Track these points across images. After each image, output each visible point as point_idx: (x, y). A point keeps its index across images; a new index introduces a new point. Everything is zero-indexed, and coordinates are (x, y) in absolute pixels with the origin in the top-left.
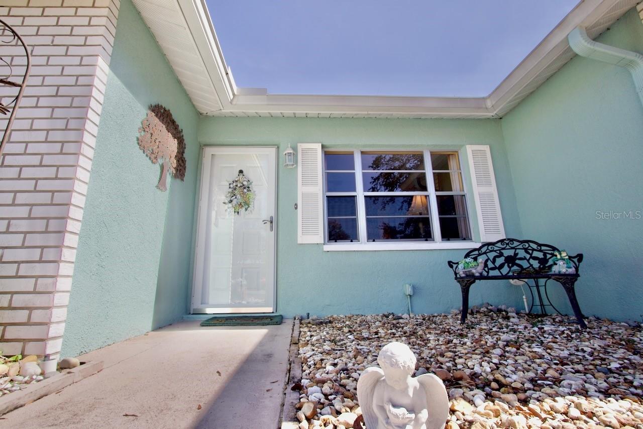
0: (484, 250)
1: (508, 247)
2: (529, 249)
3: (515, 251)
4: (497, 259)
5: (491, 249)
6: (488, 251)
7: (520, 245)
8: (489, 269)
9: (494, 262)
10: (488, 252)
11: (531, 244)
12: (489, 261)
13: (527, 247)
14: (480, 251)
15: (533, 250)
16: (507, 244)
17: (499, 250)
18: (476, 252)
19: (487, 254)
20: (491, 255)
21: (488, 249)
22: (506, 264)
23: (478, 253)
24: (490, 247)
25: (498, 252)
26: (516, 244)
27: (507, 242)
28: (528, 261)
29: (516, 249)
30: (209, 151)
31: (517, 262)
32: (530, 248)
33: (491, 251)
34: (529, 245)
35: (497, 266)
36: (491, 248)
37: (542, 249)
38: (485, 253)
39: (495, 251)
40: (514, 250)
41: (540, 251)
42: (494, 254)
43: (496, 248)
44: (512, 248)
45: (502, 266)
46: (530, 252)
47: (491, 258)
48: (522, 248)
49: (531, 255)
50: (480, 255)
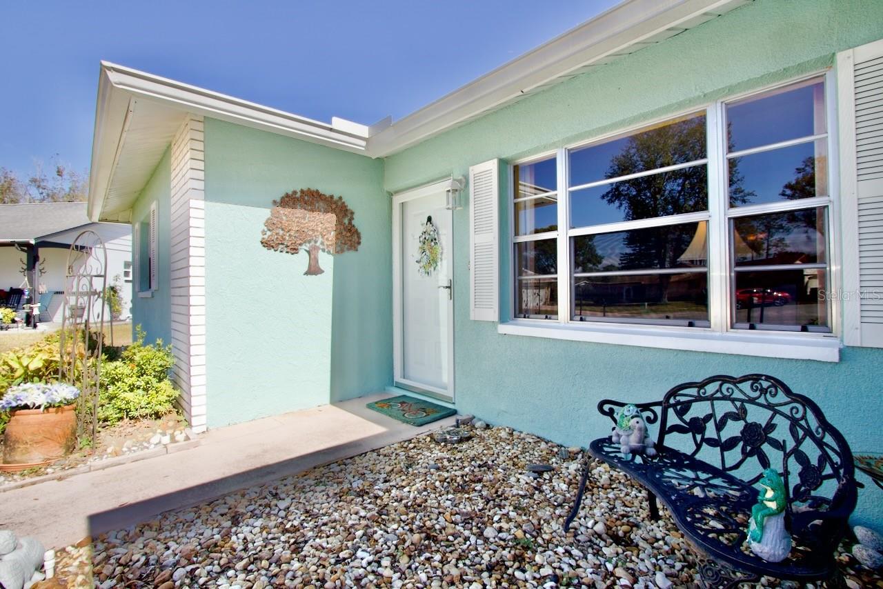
0: (711, 389)
1: (762, 400)
2: (801, 427)
3: (772, 418)
4: (730, 422)
5: (725, 393)
6: (719, 395)
7: (786, 404)
8: (703, 440)
9: (720, 426)
10: (718, 399)
11: (810, 416)
12: (712, 420)
13: (799, 416)
14: (702, 391)
15: (808, 432)
16: (764, 391)
17: (742, 401)
18: (693, 391)
19: (715, 402)
20: (722, 408)
21: (720, 390)
22: (741, 444)
23: (696, 394)
24: (726, 386)
25: (738, 404)
26: (781, 397)
27: (765, 384)
28: (787, 456)
29: (776, 412)
30: (398, 200)
31: (766, 448)
32: (803, 423)
33: (724, 398)
34: (805, 412)
35: (723, 440)
36: (728, 389)
37: (825, 440)
38: (711, 398)
39: (733, 400)
40: (770, 413)
41: (820, 443)
42: (728, 407)
43: (737, 395)
44: (769, 406)
45: (730, 444)
46: (801, 433)
47: (719, 416)
48: (789, 414)
49: (799, 442)
50: (699, 399)
